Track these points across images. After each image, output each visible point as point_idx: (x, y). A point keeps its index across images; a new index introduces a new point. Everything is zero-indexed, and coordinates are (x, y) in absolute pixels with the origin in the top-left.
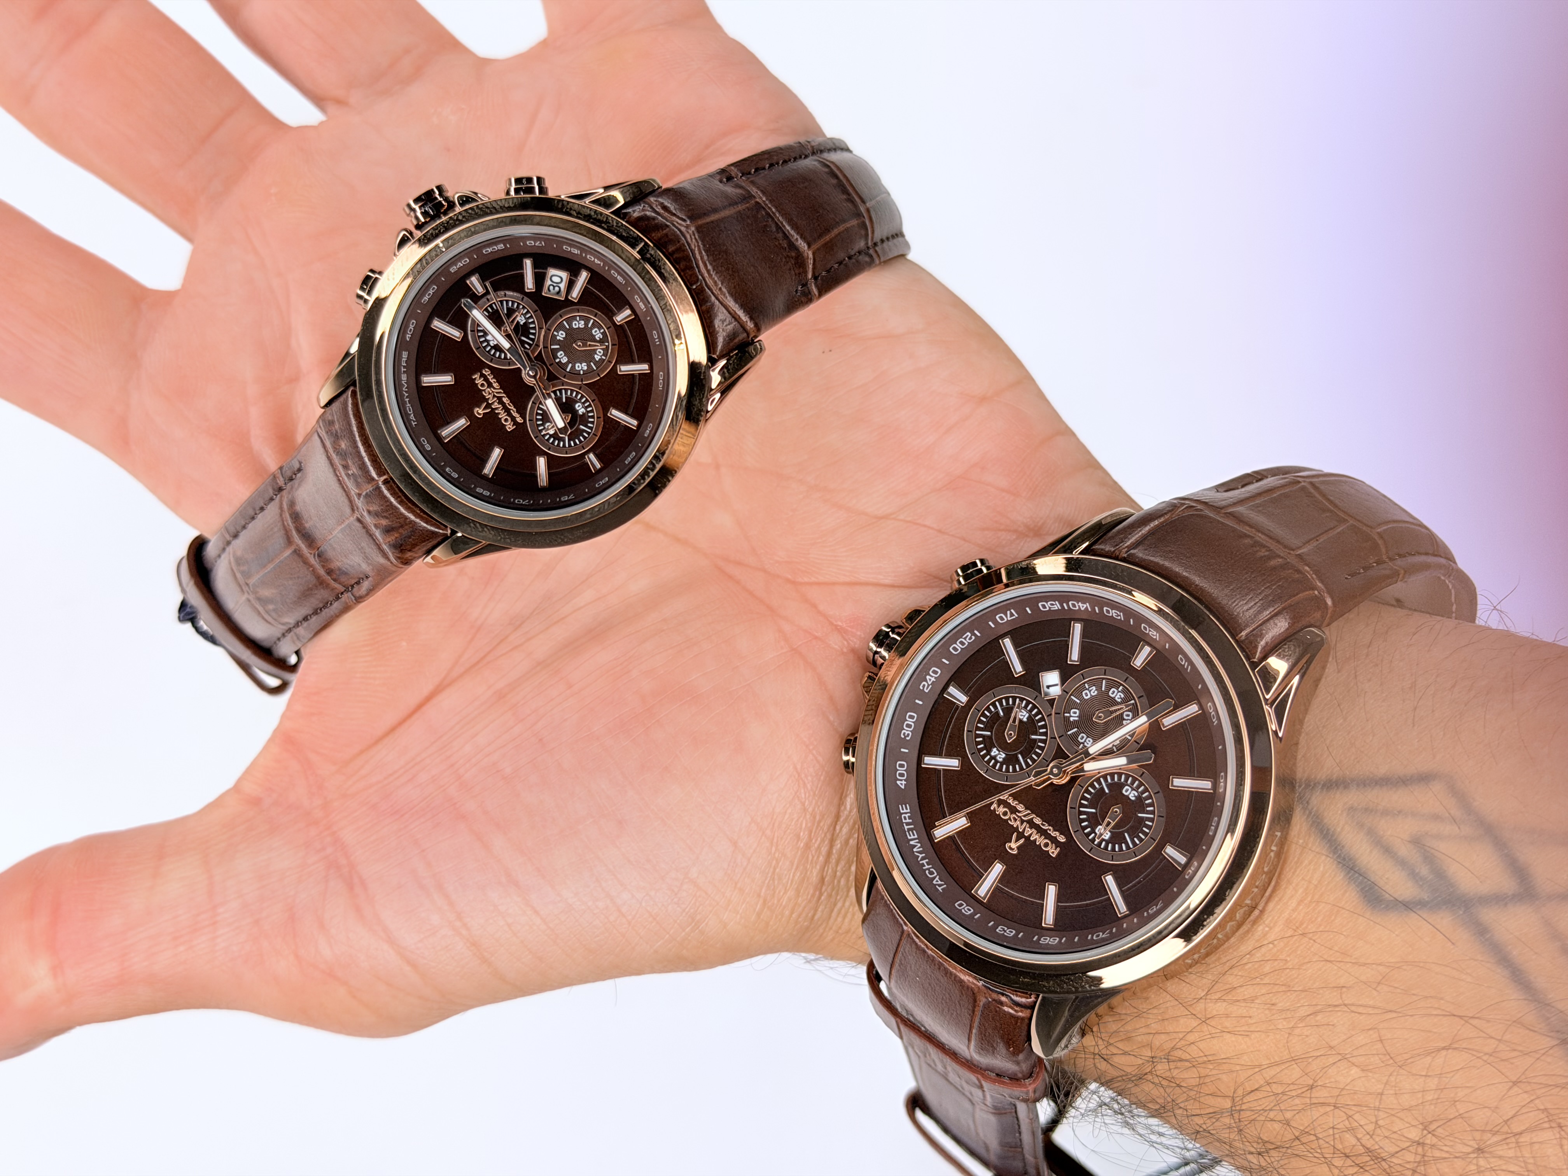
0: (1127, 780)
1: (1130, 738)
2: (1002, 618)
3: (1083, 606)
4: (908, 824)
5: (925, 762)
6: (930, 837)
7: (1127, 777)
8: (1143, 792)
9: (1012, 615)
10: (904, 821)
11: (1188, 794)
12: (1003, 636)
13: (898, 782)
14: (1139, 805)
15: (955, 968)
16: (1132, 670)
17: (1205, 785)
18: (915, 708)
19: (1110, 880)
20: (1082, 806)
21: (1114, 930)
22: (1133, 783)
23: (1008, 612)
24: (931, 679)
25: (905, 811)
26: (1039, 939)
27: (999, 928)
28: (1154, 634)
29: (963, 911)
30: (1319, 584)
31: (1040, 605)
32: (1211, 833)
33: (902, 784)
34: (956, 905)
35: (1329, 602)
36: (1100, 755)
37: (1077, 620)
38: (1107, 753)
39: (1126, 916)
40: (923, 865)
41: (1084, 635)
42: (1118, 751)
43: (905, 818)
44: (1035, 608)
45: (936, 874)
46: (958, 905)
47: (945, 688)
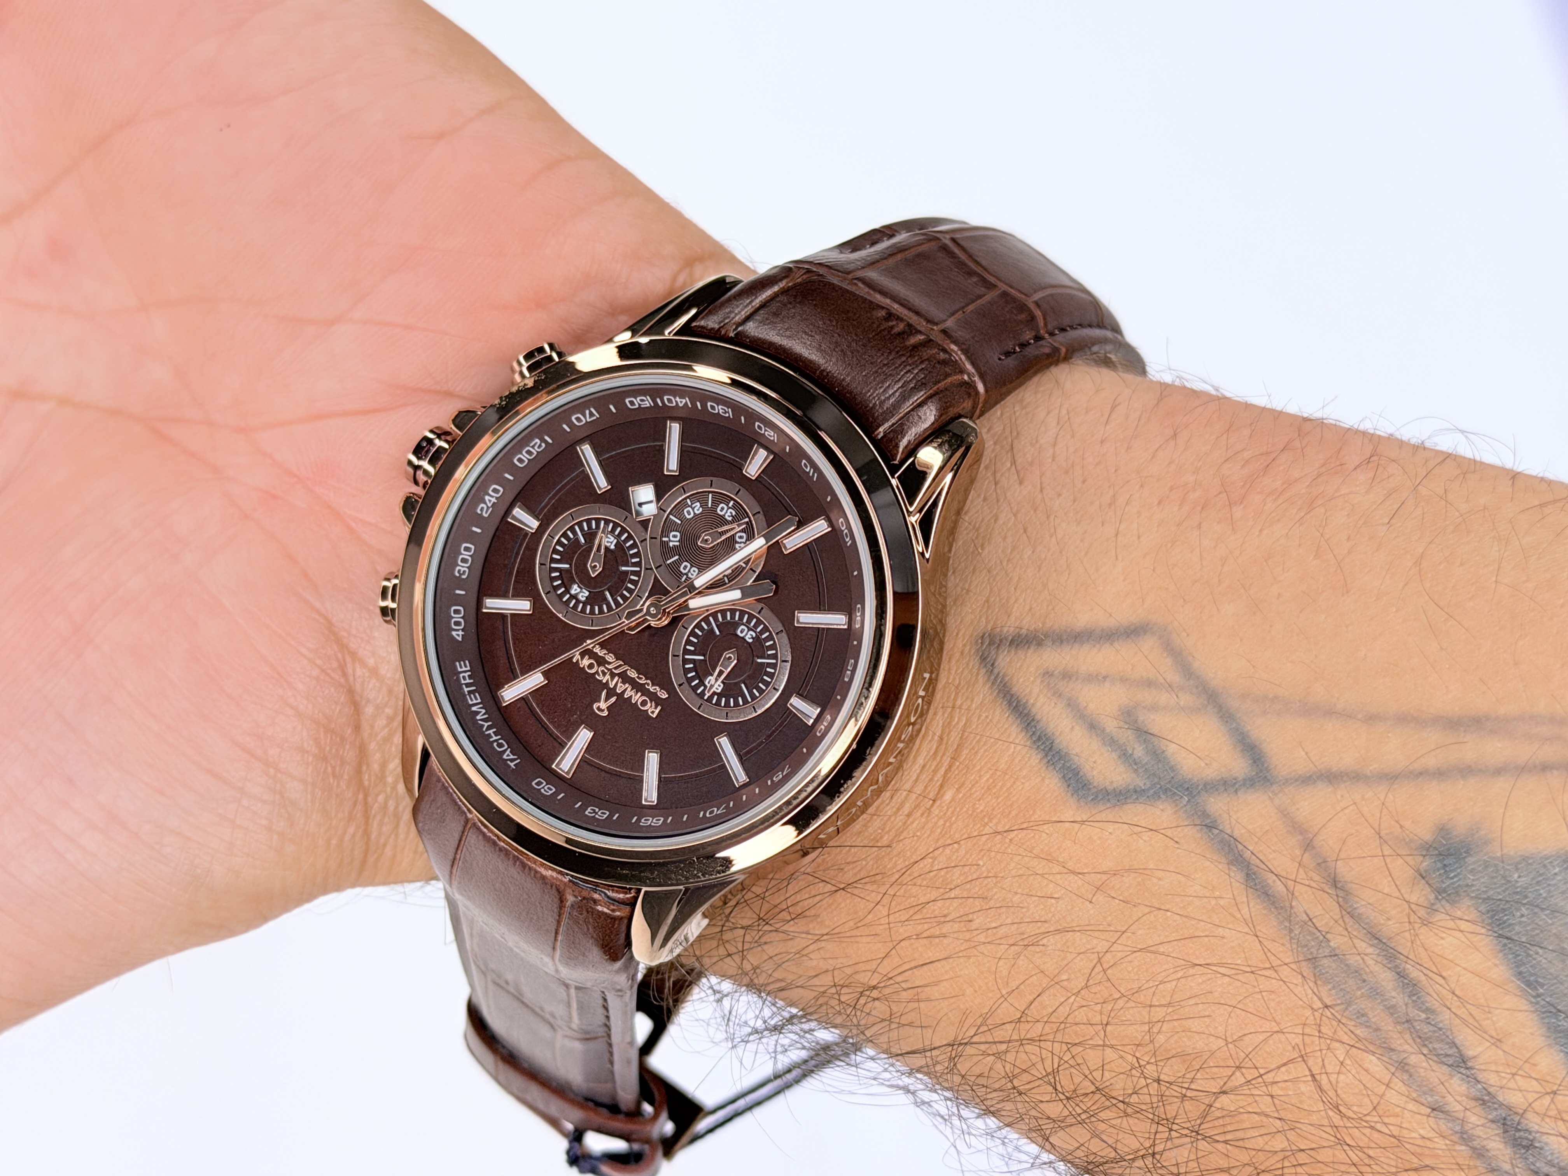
0: (741, 618)
1: (744, 565)
2: (578, 419)
3: (681, 402)
4: (467, 685)
5: (488, 605)
6: (496, 700)
7: (742, 613)
8: (762, 632)
9: (591, 414)
10: (463, 682)
11: (819, 632)
12: (581, 441)
13: (454, 633)
14: (758, 647)
15: (535, 862)
16: (745, 482)
17: (837, 620)
18: (472, 538)
19: (724, 743)
20: (686, 652)
21: (731, 804)
22: (749, 621)
23: (587, 412)
24: (490, 499)
25: (464, 669)
26: (638, 820)
27: (589, 810)
28: (770, 434)
29: (542, 790)
30: (969, 367)
31: (627, 401)
32: (846, 679)
33: (458, 635)
34: (533, 783)
35: (981, 387)
36: (707, 588)
37: (674, 419)
38: (716, 586)
39: (745, 785)
40: (489, 736)
41: (684, 437)
42: (729, 582)
43: (464, 678)
44: (620, 405)
45: (506, 746)
46: (536, 784)
47: (508, 511)
